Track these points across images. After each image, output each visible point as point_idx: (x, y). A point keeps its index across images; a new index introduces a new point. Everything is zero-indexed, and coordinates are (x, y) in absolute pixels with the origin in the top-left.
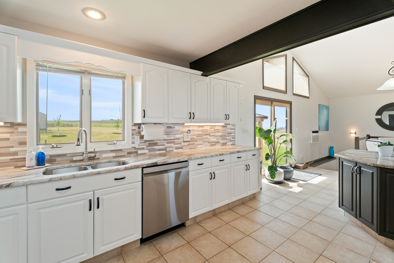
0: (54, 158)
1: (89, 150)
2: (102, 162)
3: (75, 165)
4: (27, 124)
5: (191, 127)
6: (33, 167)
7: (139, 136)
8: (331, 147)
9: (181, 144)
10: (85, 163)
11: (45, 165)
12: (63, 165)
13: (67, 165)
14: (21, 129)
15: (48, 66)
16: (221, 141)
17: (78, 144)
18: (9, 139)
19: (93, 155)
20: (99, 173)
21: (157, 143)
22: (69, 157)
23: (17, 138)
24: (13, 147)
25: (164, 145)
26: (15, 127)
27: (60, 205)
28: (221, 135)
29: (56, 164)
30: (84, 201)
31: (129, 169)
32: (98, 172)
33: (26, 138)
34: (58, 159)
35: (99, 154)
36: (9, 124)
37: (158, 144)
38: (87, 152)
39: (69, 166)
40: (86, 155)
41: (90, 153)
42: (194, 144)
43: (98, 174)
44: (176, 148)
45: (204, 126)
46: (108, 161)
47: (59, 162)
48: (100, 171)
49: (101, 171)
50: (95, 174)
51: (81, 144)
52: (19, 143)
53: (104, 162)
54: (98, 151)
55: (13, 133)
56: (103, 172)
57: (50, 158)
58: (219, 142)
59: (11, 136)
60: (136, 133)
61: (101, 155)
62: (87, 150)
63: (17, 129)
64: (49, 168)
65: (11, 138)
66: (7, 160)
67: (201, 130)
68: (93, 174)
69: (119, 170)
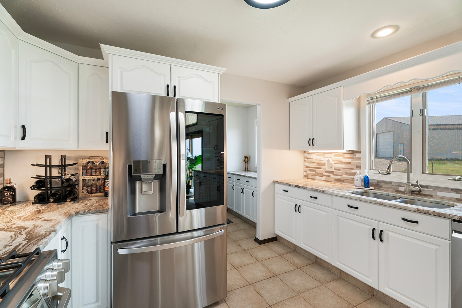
0: (381, 184)
1: (411, 182)
2: (425, 200)
3: (393, 195)
4: (361, 152)
6: (359, 186)
10: (409, 196)
11: (369, 188)
12: (381, 192)
13: (385, 192)
14: (358, 155)
15: (376, 98)
17: (388, 172)
18: (351, 162)
19: (416, 189)
20: (382, 205)
22: (394, 185)
23: (355, 162)
24: (353, 169)
26: (355, 154)
27: (364, 223)
29: (382, 190)
30: (370, 227)
31: (424, 212)
32: (381, 202)
33: (360, 163)
34: (384, 185)
35: (432, 190)
36: (351, 151)
38: (409, 184)
39: (387, 194)
40: (408, 187)
41: (413, 185)
43: (380, 204)
46: (435, 201)
47: (385, 189)
48: (383, 202)
49: (385, 203)
50: (377, 204)
51: (391, 173)
52: (356, 167)
53: (429, 200)
54: (430, 186)
55: (353, 158)
56: (387, 204)
57: (377, 183)
59: (352, 160)
61: (436, 192)
62: (409, 181)
63: (355, 155)
64: (369, 191)
65: (352, 162)
66: (349, 178)
68: (375, 203)
69: (407, 208)
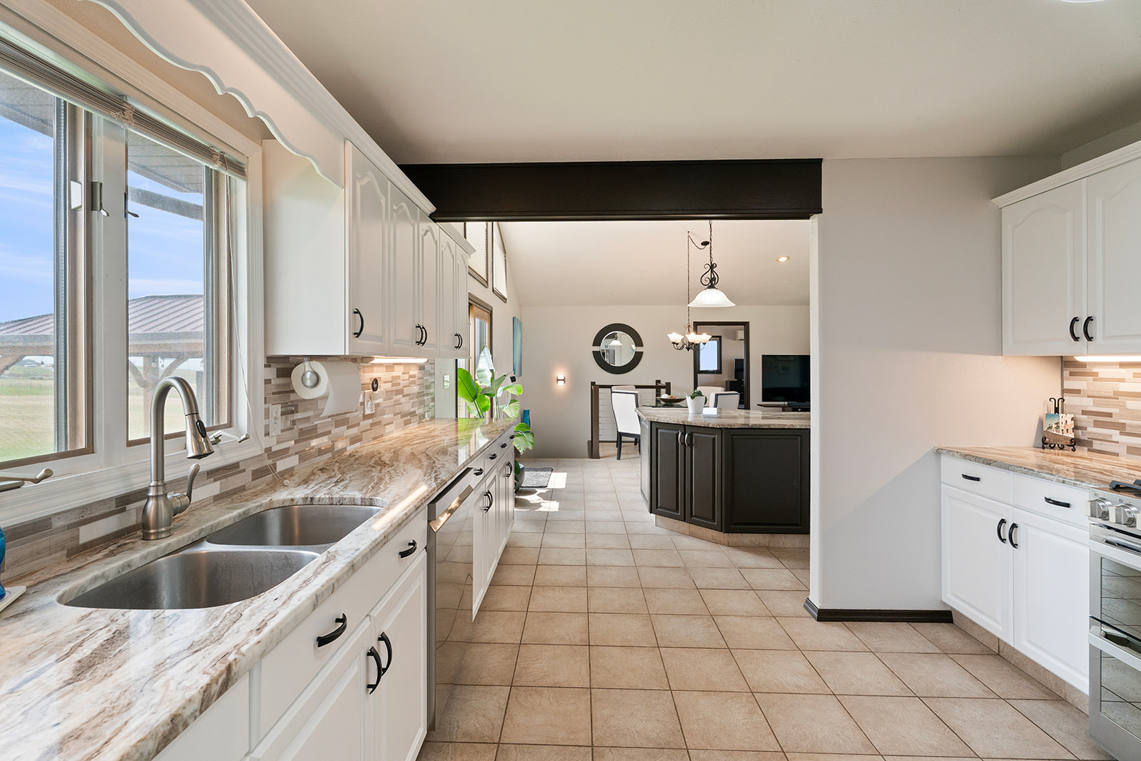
5: (375, 368)
7: (280, 406)
8: (524, 411)
9: (359, 424)
16: (418, 409)
21: (315, 428)
25: (329, 432)
28: (418, 393)
37: (319, 431)
42: (380, 422)
44: (351, 439)
45: (396, 366)
58: (415, 412)
60: (273, 393)
67: (391, 380)
